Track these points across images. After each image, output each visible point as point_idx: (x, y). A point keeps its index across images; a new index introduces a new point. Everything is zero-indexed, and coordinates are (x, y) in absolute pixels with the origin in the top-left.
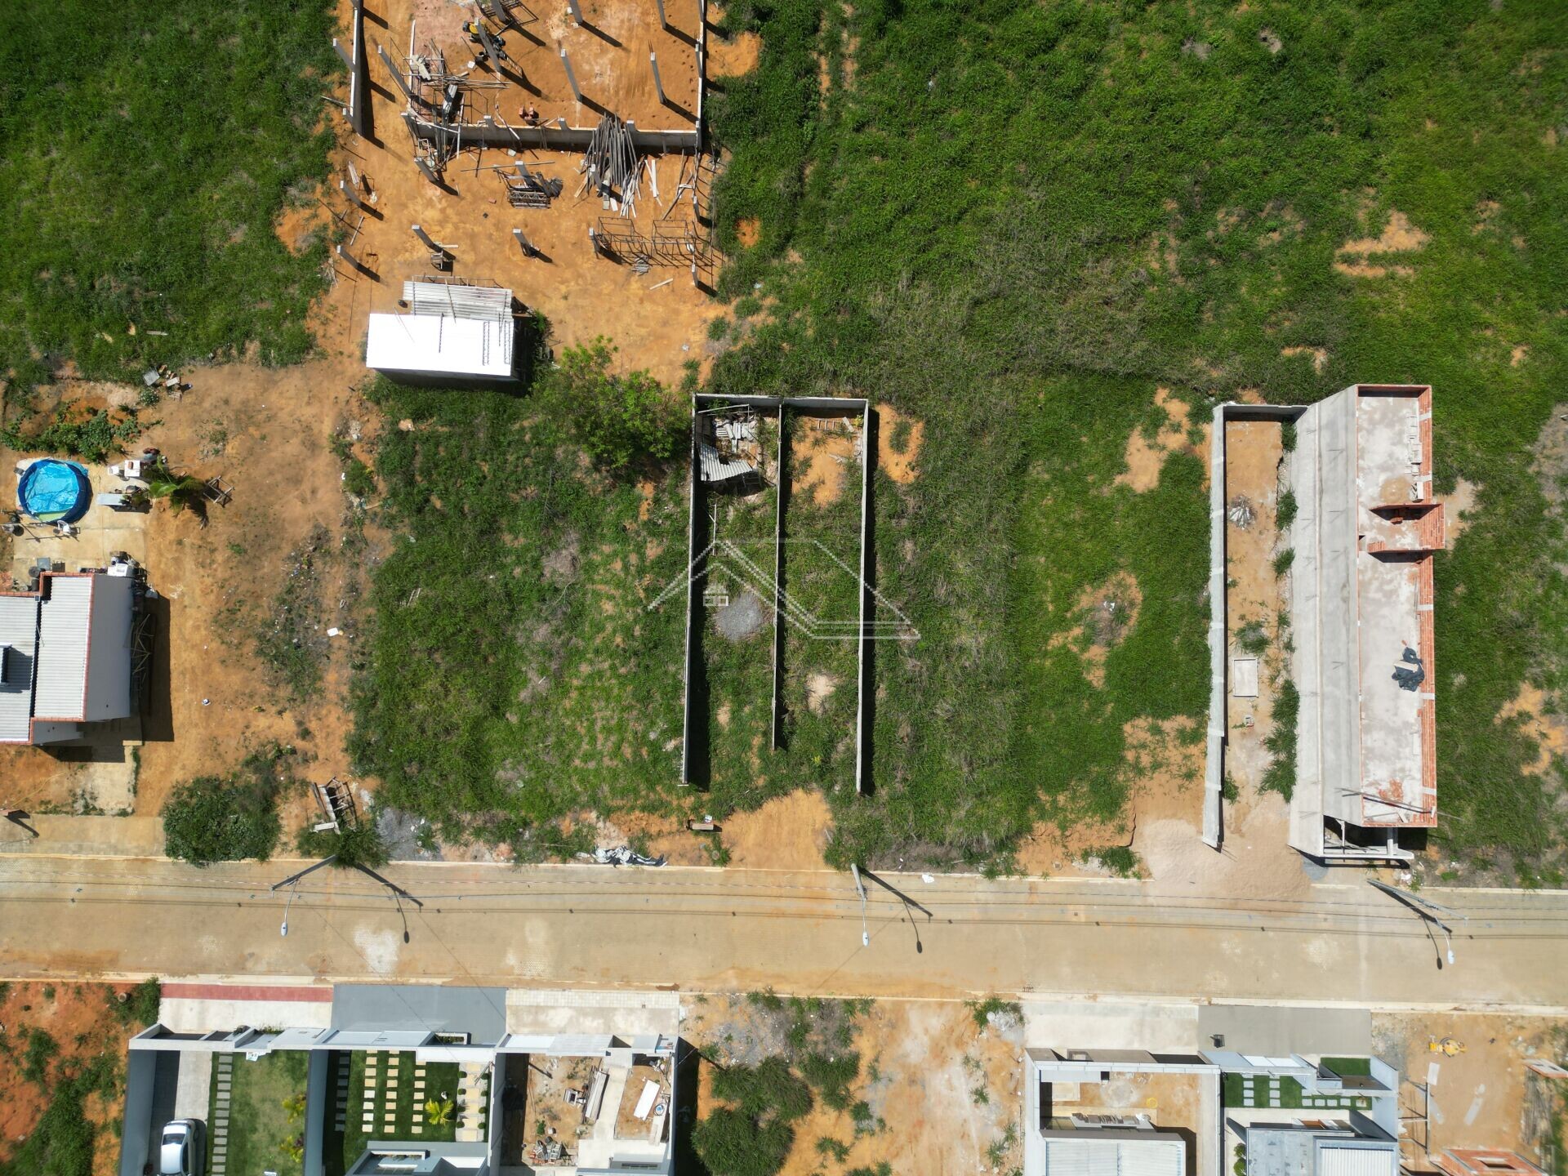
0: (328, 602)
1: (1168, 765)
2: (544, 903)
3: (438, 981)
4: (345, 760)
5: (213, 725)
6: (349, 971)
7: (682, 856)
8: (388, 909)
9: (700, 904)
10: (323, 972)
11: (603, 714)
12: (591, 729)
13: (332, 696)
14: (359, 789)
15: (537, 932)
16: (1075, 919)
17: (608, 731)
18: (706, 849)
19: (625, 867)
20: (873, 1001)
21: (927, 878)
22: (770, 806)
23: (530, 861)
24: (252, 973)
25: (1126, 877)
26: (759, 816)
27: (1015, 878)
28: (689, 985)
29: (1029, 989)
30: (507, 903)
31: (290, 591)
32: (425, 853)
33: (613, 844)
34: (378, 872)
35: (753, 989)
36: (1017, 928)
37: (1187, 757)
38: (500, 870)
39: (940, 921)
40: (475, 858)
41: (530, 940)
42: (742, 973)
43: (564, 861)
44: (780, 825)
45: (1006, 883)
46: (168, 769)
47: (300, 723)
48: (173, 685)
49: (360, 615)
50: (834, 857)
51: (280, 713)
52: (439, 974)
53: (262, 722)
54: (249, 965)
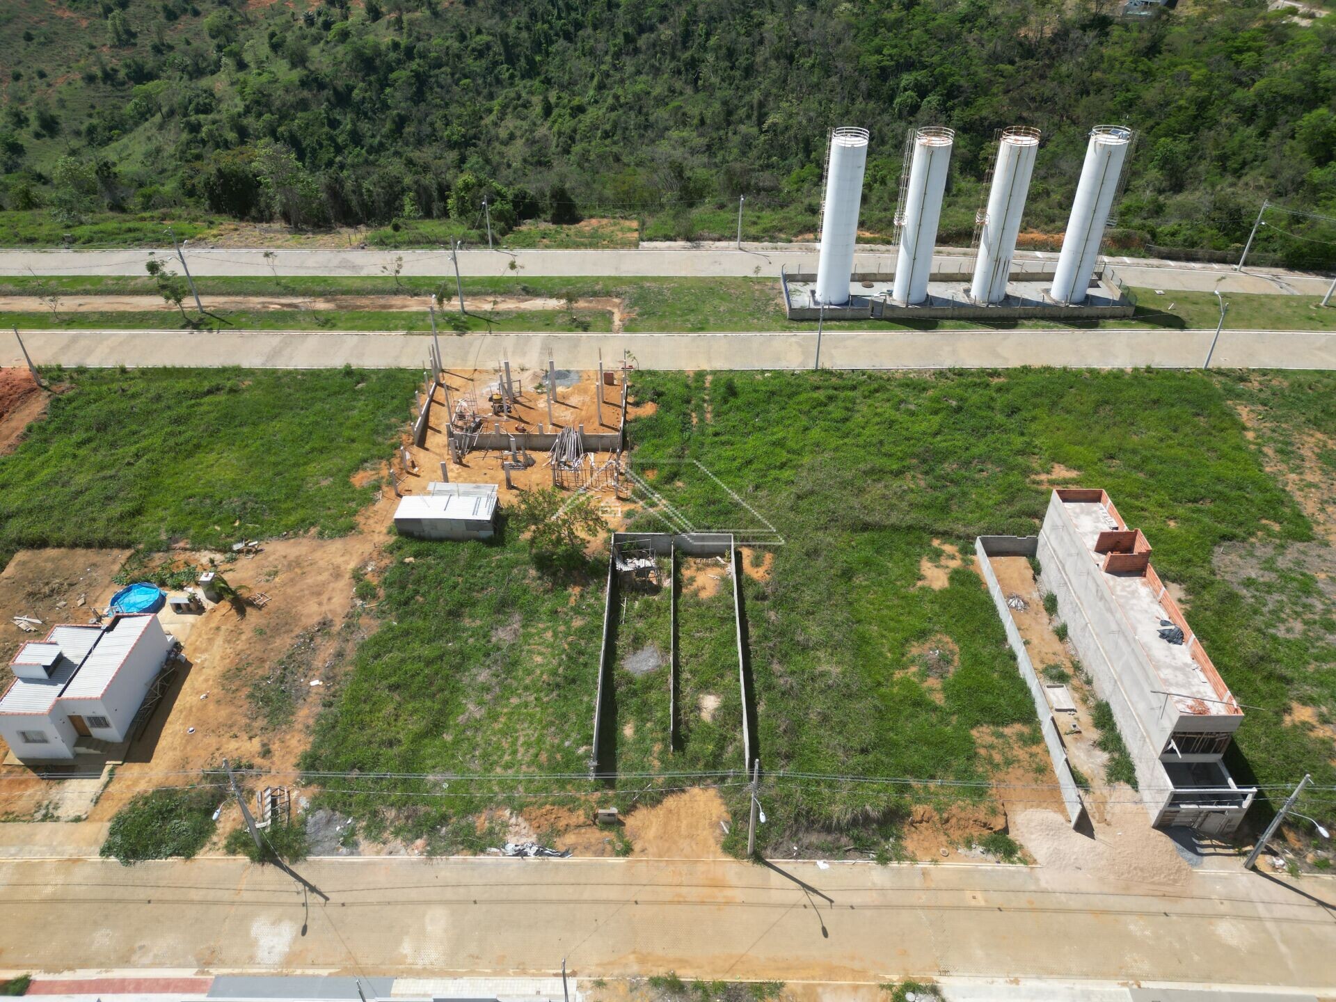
0: (318, 663)
1: (1019, 761)
2: (449, 894)
3: (324, 972)
4: (293, 773)
5: (189, 748)
6: (235, 963)
7: (587, 848)
8: (291, 905)
9: (604, 893)
10: (209, 964)
11: (526, 733)
12: (514, 743)
13: (298, 726)
14: (298, 796)
15: (437, 922)
16: (973, 903)
17: (528, 745)
18: (610, 842)
19: (532, 858)
20: (782, 985)
21: (822, 864)
22: (670, 802)
23: (441, 854)
24: (135, 966)
25: (1013, 863)
26: (660, 811)
27: (905, 864)
28: (587, 971)
29: (945, 973)
30: (414, 895)
31: (289, 657)
32: (344, 850)
33: (523, 840)
34: (293, 868)
35: (655, 975)
36: (920, 912)
37: (1031, 755)
38: (413, 863)
39: (841, 906)
40: (391, 853)
41: (429, 928)
42: (642, 960)
43: (475, 854)
44: (679, 820)
45: (899, 870)
46: (136, 782)
47: (264, 745)
48: (169, 719)
49: (340, 670)
50: (732, 847)
51: (250, 738)
52: (326, 965)
53: (233, 745)
54: (134, 958)
